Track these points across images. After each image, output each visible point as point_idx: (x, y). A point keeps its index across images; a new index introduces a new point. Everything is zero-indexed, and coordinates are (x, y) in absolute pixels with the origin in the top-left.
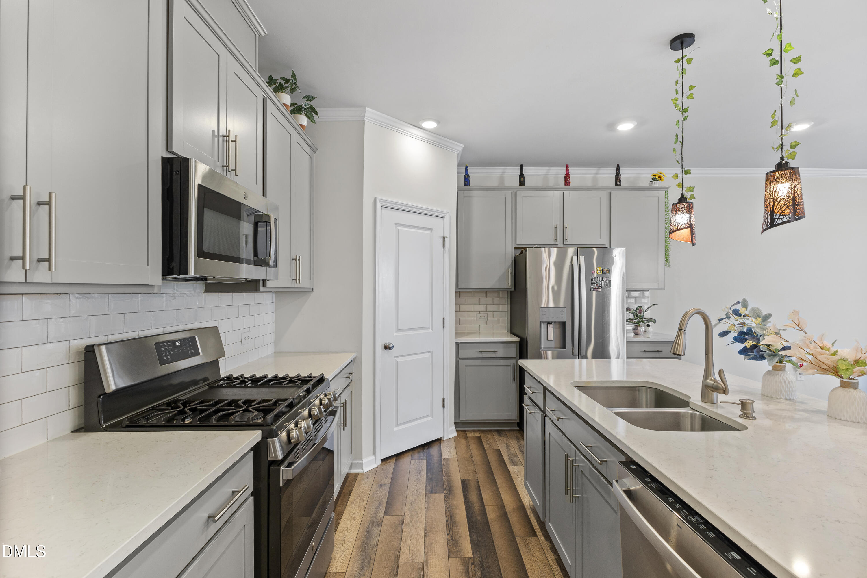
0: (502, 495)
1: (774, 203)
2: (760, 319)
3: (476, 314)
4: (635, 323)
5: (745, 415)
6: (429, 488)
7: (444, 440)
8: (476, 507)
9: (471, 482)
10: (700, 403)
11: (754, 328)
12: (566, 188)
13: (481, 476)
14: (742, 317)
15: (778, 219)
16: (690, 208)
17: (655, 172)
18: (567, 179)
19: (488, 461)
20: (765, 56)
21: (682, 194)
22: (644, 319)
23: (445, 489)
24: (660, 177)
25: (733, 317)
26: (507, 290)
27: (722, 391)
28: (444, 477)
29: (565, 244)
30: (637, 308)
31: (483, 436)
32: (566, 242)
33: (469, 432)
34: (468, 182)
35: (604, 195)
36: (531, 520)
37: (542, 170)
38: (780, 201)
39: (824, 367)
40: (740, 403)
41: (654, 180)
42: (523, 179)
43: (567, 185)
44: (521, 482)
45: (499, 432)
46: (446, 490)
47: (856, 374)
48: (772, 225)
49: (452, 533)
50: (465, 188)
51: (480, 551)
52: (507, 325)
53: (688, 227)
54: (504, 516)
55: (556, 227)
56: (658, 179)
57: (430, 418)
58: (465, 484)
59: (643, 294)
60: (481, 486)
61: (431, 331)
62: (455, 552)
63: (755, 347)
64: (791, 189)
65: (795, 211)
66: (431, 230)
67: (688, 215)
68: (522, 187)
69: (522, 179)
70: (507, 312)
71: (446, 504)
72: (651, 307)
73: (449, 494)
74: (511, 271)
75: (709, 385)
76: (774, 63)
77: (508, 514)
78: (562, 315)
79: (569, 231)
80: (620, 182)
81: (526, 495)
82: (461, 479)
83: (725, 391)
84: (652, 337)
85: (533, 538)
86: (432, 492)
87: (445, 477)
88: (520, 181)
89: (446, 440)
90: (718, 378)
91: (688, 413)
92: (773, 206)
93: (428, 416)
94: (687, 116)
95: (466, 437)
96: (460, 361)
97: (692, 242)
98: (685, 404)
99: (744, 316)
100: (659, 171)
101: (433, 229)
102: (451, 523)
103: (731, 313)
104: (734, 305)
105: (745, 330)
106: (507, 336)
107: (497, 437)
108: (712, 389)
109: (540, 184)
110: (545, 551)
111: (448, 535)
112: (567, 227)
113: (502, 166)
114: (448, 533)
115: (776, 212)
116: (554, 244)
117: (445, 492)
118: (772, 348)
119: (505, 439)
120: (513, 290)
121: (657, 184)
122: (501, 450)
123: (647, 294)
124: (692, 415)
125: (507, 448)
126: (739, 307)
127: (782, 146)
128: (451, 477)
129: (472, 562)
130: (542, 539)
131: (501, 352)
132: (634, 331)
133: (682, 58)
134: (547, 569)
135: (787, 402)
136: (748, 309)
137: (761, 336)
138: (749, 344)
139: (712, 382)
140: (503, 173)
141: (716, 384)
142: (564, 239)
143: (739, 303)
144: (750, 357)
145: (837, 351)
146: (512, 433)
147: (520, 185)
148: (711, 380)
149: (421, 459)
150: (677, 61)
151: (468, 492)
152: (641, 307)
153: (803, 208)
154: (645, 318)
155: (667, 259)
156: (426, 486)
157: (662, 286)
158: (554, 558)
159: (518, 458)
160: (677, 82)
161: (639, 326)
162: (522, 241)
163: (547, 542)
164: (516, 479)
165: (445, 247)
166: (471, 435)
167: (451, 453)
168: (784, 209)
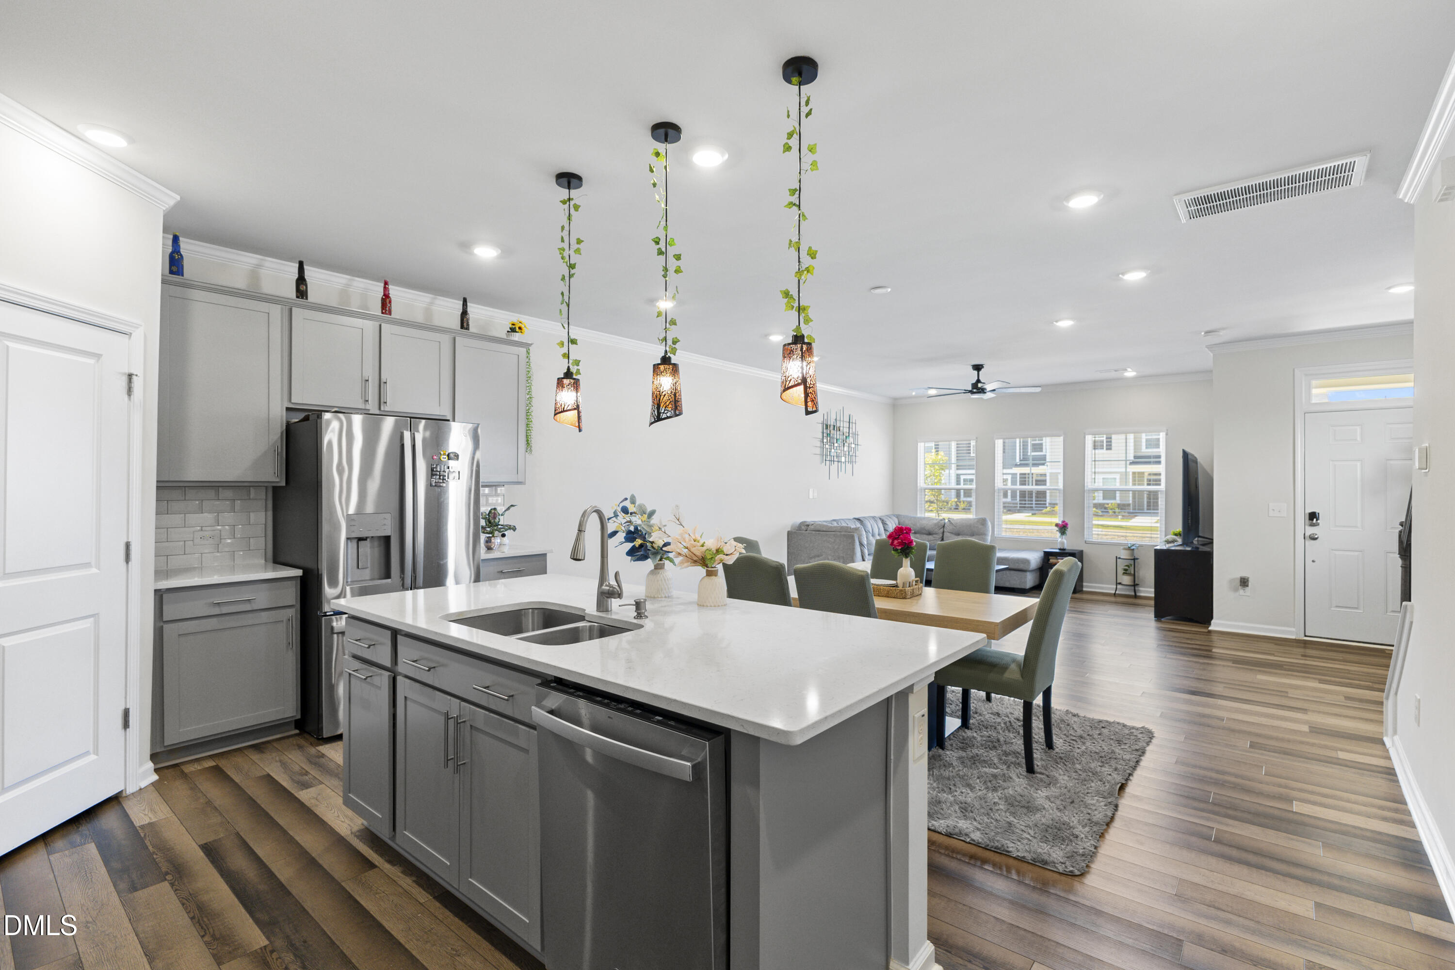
0: (297, 838)
1: (660, 396)
2: (646, 516)
3: (193, 532)
4: (487, 533)
5: (639, 615)
6: (122, 886)
7: (126, 797)
8: (250, 873)
9: (223, 842)
10: (595, 613)
11: (640, 525)
12: (382, 318)
13: (244, 825)
14: (629, 515)
15: (663, 413)
16: (576, 385)
17: (515, 321)
18: (386, 302)
19: (251, 798)
20: (653, 243)
21: (569, 367)
22: (499, 527)
23: (167, 873)
24: (520, 328)
25: (621, 515)
26: (266, 485)
27: (617, 596)
28: (155, 856)
29: (382, 409)
30: (490, 512)
31: (223, 763)
32: (384, 407)
33: (188, 766)
34: (181, 269)
35: (446, 339)
36: (361, 851)
37: (339, 280)
38: (665, 395)
39: (695, 558)
40: (634, 603)
41: (513, 330)
42: (305, 287)
43: (386, 314)
44: (329, 808)
45: (257, 748)
46: (171, 874)
47: (717, 562)
48: (658, 419)
49: (211, 930)
50: (170, 279)
51: (280, 930)
52: (265, 550)
53: (575, 409)
54: (310, 863)
55: (367, 380)
56: (517, 330)
57: (93, 757)
58: (210, 851)
59: (496, 490)
60: (248, 840)
61: (94, 570)
62: (230, 952)
63: (641, 546)
64: (673, 385)
65: (676, 408)
66: (98, 356)
67: (574, 394)
68: (301, 301)
69: (303, 288)
70: (265, 525)
71: (178, 895)
72: (508, 509)
73: (181, 877)
74: (279, 450)
75: (605, 591)
76: (660, 252)
77: (317, 859)
78: (385, 525)
79: (389, 390)
80: (468, 325)
81: (342, 822)
82: (199, 846)
83: (620, 596)
84: (507, 552)
85: (371, 873)
86: (134, 888)
87: (156, 854)
88: (298, 290)
89: (133, 794)
90: (613, 582)
91: (586, 626)
92: (660, 399)
93: (87, 753)
94: (574, 274)
95: (184, 776)
96: (166, 627)
97: (579, 426)
98: (582, 618)
99: (631, 514)
100: (520, 320)
101: (101, 355)
102: (202, 918)
103: (620, 510)
104: (621, 502)
105: (632, 528)
106: (266, 569)
107: (255, 757)
108: (607, 596)
109: (334, 303)
110: (395, 879)
111: (203, 937)
112: (386, 383)
113: (261, 254)
114: (203, 933)
115: (662, 406)
116: (363, 408)
117: (169, 877)
118: (655, 545)
119: (274, 755)
120: (283, 484)
121: (516, 337)
122: (271, 774)
123: (500, 490)
124: (590, 627)
125: (283, 768)
126: (627, 504)
127: (665, 339)
128: (173, 849)
129: (271, 949)
130: (387, 867)
131: (262, 598)
132: (487, 544)
133: (569, 199)
134: (404, 898)
135: (667, 599)
136: (636, 505)
137: (646, 534)
138: (638, 542)
139: (608, 588)
140: (259, 266)
141: (611, 589)
142: (380, 402)
143: (626, 499)
144: (637, 557)
145: (704, 543)
146: (287, 741)
147: (297, 297)
148: (606, 586)
149: (79, 846)
150: (564, 202)
151: (223, 860)
152: (495, 509)
153: (681, 404)
154: (502, 526)
155: (528, 443)
156: (115, 886)
157: (523, 481)
158: (411, 881)
159: (311, 776)
160: (563, 228)
161: (493, 536)
162: (304, 397)
163: (396, 867)
164: (317, 806)
165: (132, 396)
166: (194, 770)
167: (155, 812)
168: (668, 403)
